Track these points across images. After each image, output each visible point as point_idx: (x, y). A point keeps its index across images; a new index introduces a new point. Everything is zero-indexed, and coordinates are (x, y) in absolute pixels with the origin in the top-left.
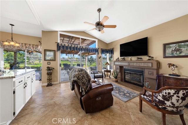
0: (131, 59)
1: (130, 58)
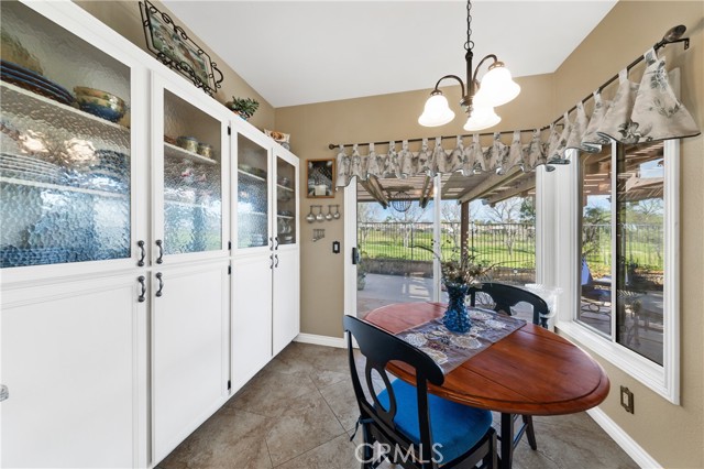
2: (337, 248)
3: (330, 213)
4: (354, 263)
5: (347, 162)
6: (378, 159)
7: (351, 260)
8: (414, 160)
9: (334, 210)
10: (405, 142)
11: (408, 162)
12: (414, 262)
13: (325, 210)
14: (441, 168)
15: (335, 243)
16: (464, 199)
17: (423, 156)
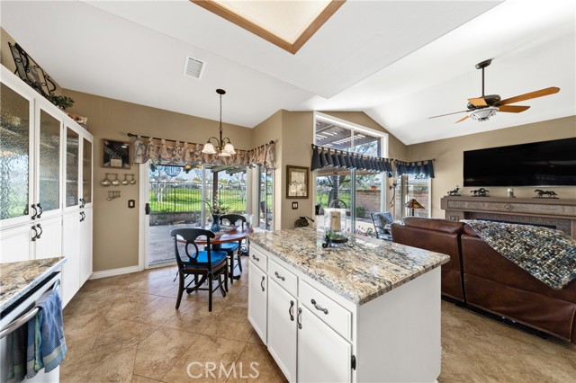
0: (512, 193)
1: (509, 190)
2: (132, 204)
3: (125, 180)
4: (147, 213)
5: (144, 147)
6: (168, 149)
7: (145, 212)
8: (192, 154)
9: (129, 178)
10: (186, 144)
11: (188, 155)
12: (177, 213)
13: (121, 177)
14: (207, 161)
15: (130, 201)
16: (216, 170)
17: (196, 153)
